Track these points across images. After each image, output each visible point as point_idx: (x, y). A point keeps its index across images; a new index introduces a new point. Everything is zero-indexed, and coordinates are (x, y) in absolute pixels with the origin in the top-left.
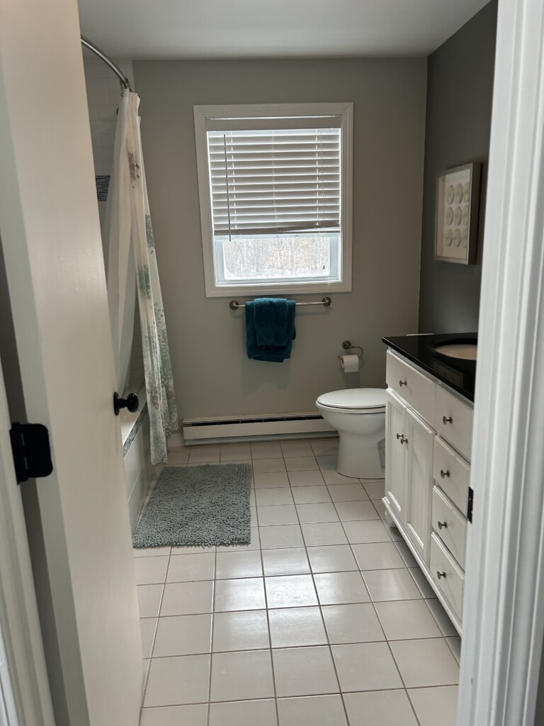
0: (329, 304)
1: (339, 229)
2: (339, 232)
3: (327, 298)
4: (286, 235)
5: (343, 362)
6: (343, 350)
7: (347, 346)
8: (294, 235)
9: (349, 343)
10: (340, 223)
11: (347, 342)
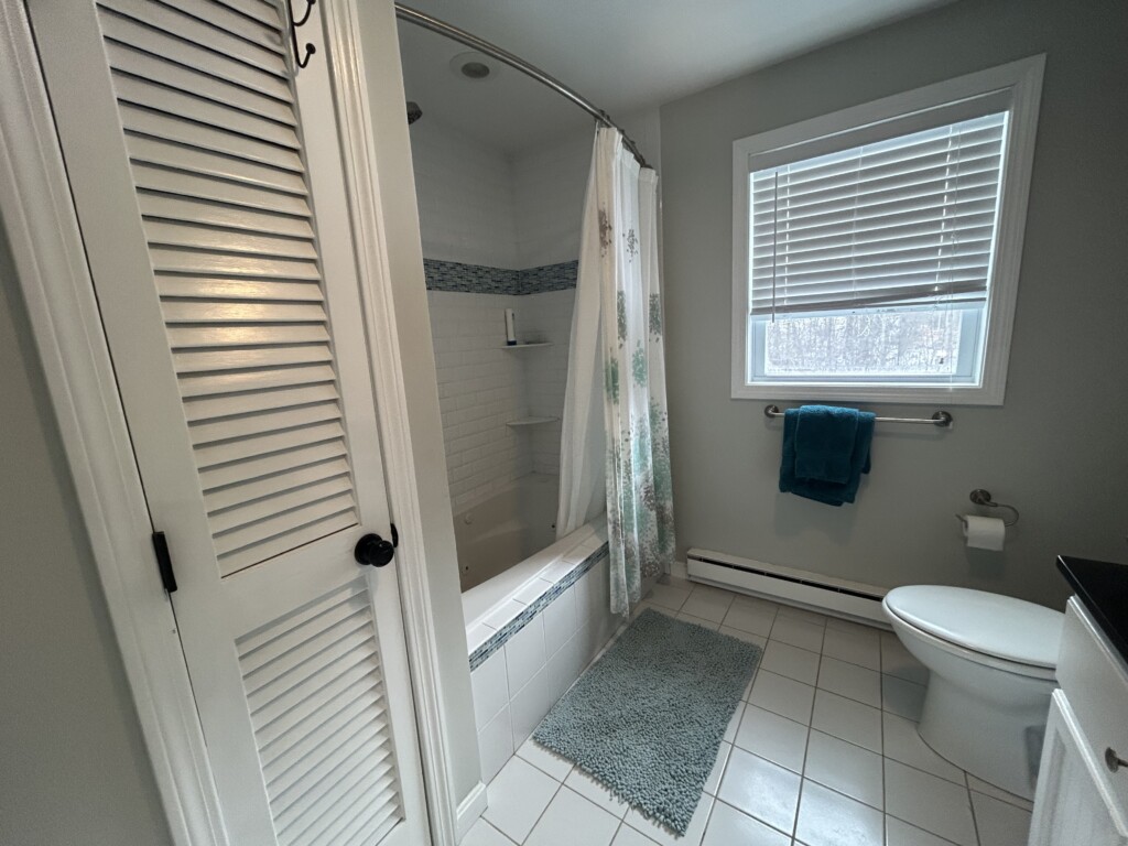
0: (946, 423)
1: (986, 295)
2: (984, 299)
3: (944, 413)
4: (869, 310)
5: (967, 526)
6: (971, 504)
7: (983, 501)
8: (886, 308)
9: (987, 496)
10: (988, 284)
11: (982, 492)
